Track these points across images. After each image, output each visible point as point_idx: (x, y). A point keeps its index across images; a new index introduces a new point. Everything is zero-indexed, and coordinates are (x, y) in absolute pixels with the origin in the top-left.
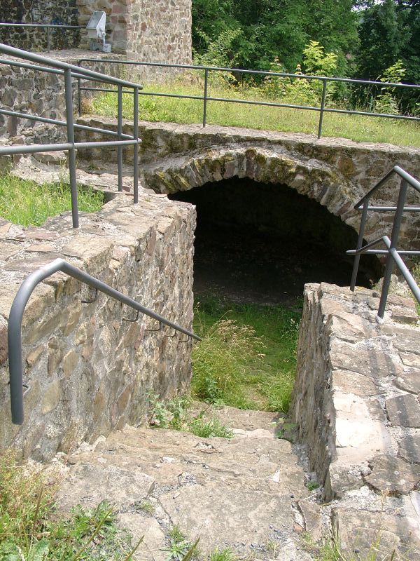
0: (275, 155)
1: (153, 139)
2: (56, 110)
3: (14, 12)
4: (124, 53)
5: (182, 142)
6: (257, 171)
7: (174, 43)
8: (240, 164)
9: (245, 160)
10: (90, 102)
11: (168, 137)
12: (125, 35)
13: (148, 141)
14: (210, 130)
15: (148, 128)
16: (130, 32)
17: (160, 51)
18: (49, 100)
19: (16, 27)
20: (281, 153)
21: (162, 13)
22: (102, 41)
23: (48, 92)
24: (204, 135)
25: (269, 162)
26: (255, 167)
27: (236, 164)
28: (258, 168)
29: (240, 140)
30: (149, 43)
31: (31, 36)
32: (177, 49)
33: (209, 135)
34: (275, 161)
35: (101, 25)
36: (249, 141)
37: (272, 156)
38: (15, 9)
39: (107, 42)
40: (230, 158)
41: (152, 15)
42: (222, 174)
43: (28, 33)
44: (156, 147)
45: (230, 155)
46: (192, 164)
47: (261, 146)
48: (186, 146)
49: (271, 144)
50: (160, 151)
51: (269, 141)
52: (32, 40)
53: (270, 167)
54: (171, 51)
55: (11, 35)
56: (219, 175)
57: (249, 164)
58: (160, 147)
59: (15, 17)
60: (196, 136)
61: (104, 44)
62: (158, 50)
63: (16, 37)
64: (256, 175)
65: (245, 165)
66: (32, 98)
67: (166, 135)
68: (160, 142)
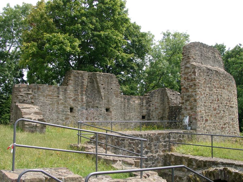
0: (237, 171)
1: (192, 162)
2: (158, 150)
3: (174, 116)
4: (196, 130)
5: (201, 164)
6: (228, 178)
7: (226, 126)
8: (221, 174)
9: (223, 172)
10: (174, 148)
11: (197, 161)
12: (196, 124)
13: (190, 163)
14: (214, 159)
15: (190, 158)
16: (199, 122)
17: (217, 129)
18: (155, 146)
19: (174, 122)
20: (241, 170)
21: (217, 115)
22: (187, 126)
23: (155, 143)
24: (209, 161)
25: (233, 174)
26: (227, 176)
27: (220, 173)
28: (228, 176)
29: (223, 164)
30: (210, 126)
31: (179, 124)
32: (227, 128)
33: (211, 161)
34: (236, 173)
35: (186, 120)
36: (227, 164)
37: (236, 171)
38: (174, 115)
39: (189, 126)
40: (217, 171)
41: (211, 116)
42: (214, 178)
43: (178, 123)
44: (193, 165)
45: (217, 170)
46: (202, 173)
47: (232, 167)
48: (203, 165)
49: (236, 166)
50: (194, 167)
51: (236, 165)
52: (179, 126)
53: (234, 176)
54: (223, 129)
55: (172, 124)
56: (213, 178)
57: (224, 174)
58: (194, 165)
59: (174, 118)
60: (206, 161)
61: (188, 127)
62: (215, 129)
63: (174, 125)
64: (228, 179)
65: (223, 174)
66: (147, 145)
67: (196, 160)
68: (194, 163)
